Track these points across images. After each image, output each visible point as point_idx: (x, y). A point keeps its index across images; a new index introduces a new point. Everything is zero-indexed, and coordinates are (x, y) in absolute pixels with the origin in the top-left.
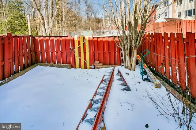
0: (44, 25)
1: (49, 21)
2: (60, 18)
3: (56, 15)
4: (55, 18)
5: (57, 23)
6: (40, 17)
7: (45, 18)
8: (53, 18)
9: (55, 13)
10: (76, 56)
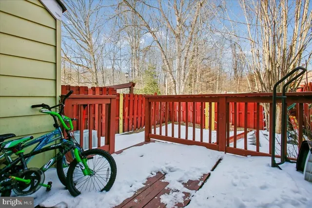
0: (175, 90)
1: (180, 84)
2: (193, 80)
3: (188, 77)
4: (187, 80)
5: (188, 87)
6: (172, 80)
7: (176, 81)
8: (185, 80)
9: (188, 74)
10: (206, 116)
